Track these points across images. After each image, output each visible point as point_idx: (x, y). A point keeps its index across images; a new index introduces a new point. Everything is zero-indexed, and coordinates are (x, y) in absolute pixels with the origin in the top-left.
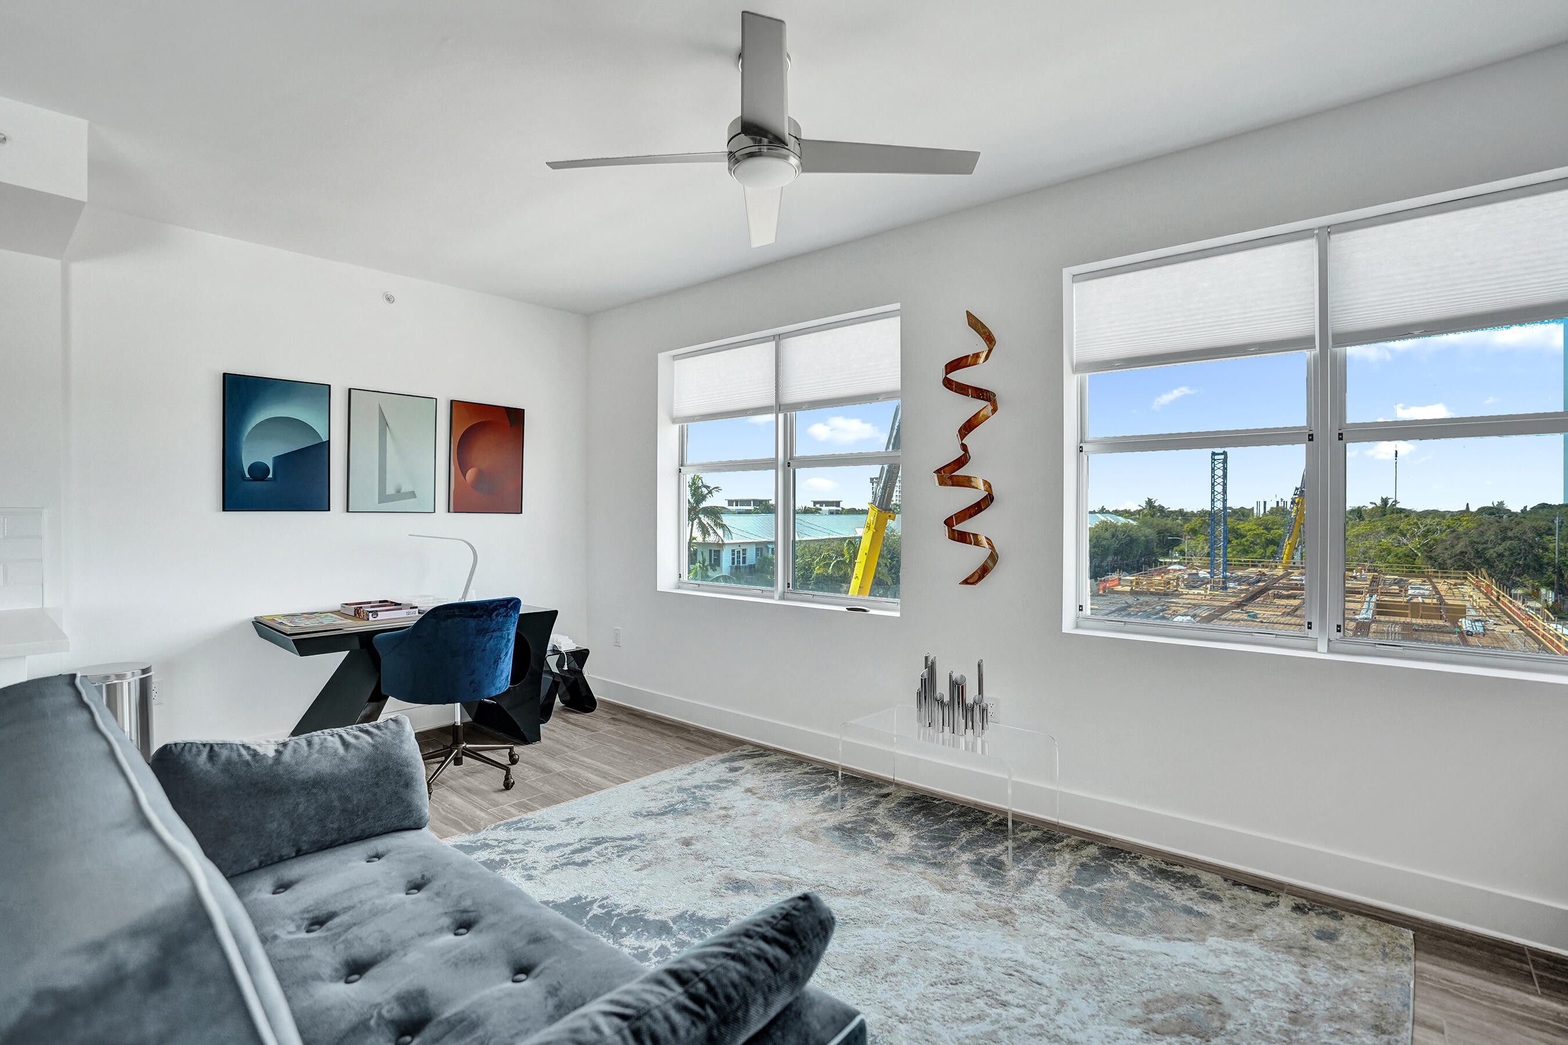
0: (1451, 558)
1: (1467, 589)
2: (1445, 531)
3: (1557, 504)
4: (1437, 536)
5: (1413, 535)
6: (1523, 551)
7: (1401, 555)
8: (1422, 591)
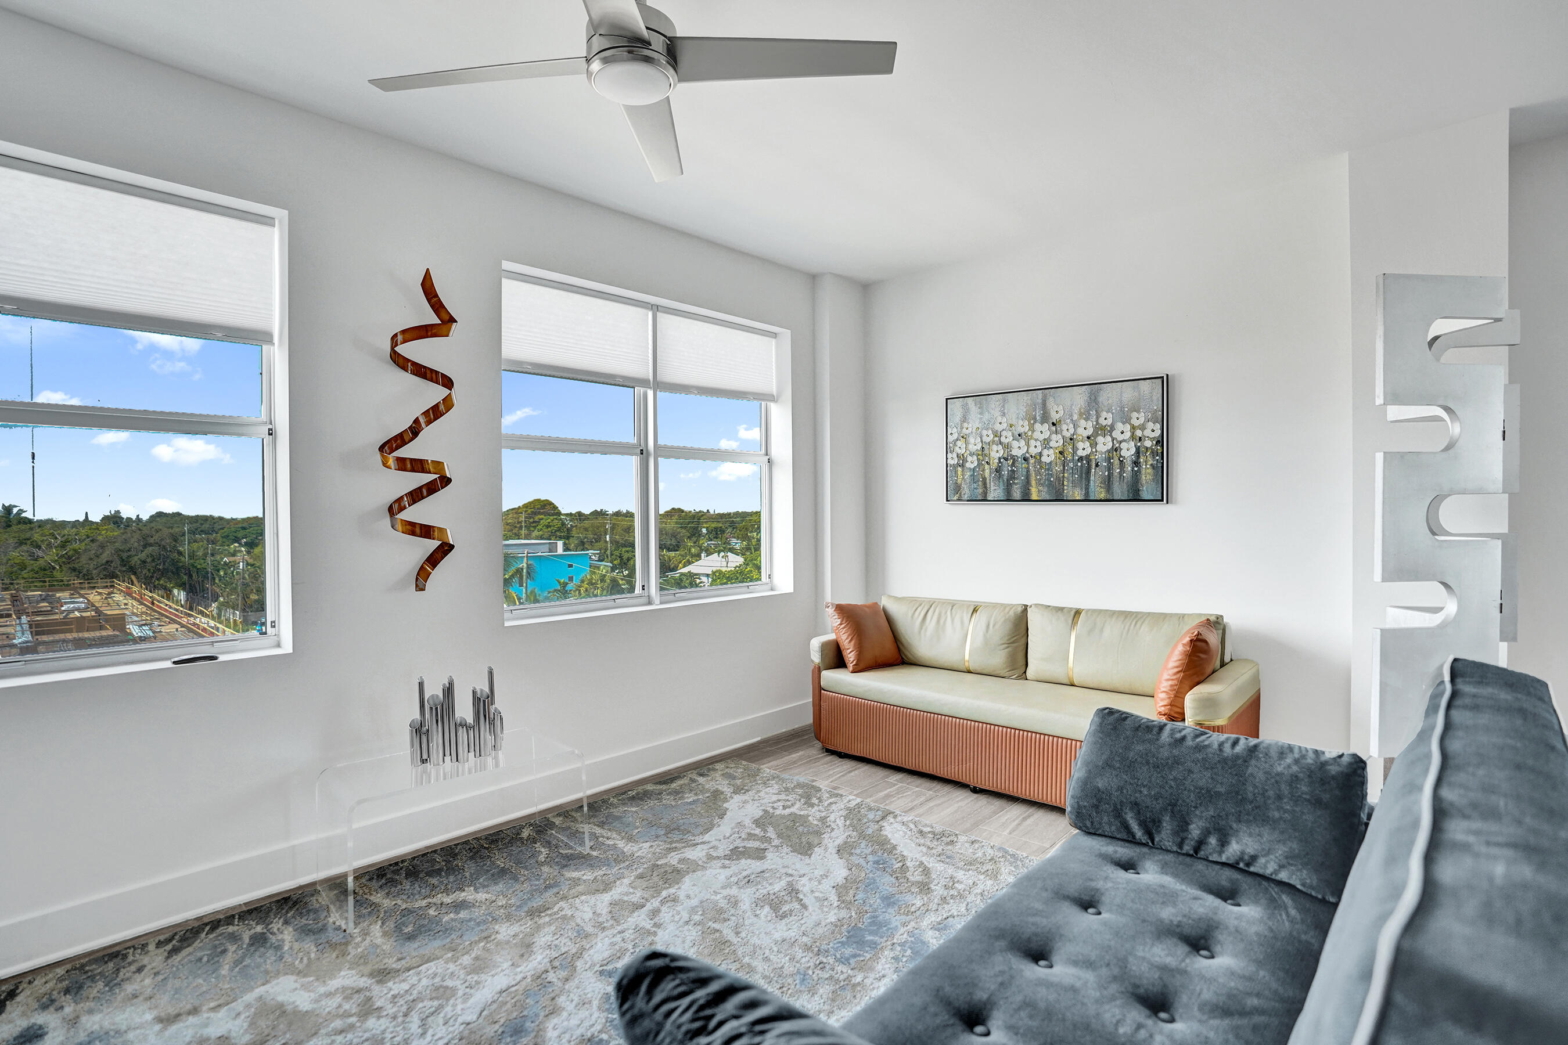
0: (96, 569)
1: (118, 597)
2: (85, 540)
3: (171, 512)
4: (76, 546)
5: (50, 546)
6: (162, 557)
7: (36, 569)
8: (76, 605)
